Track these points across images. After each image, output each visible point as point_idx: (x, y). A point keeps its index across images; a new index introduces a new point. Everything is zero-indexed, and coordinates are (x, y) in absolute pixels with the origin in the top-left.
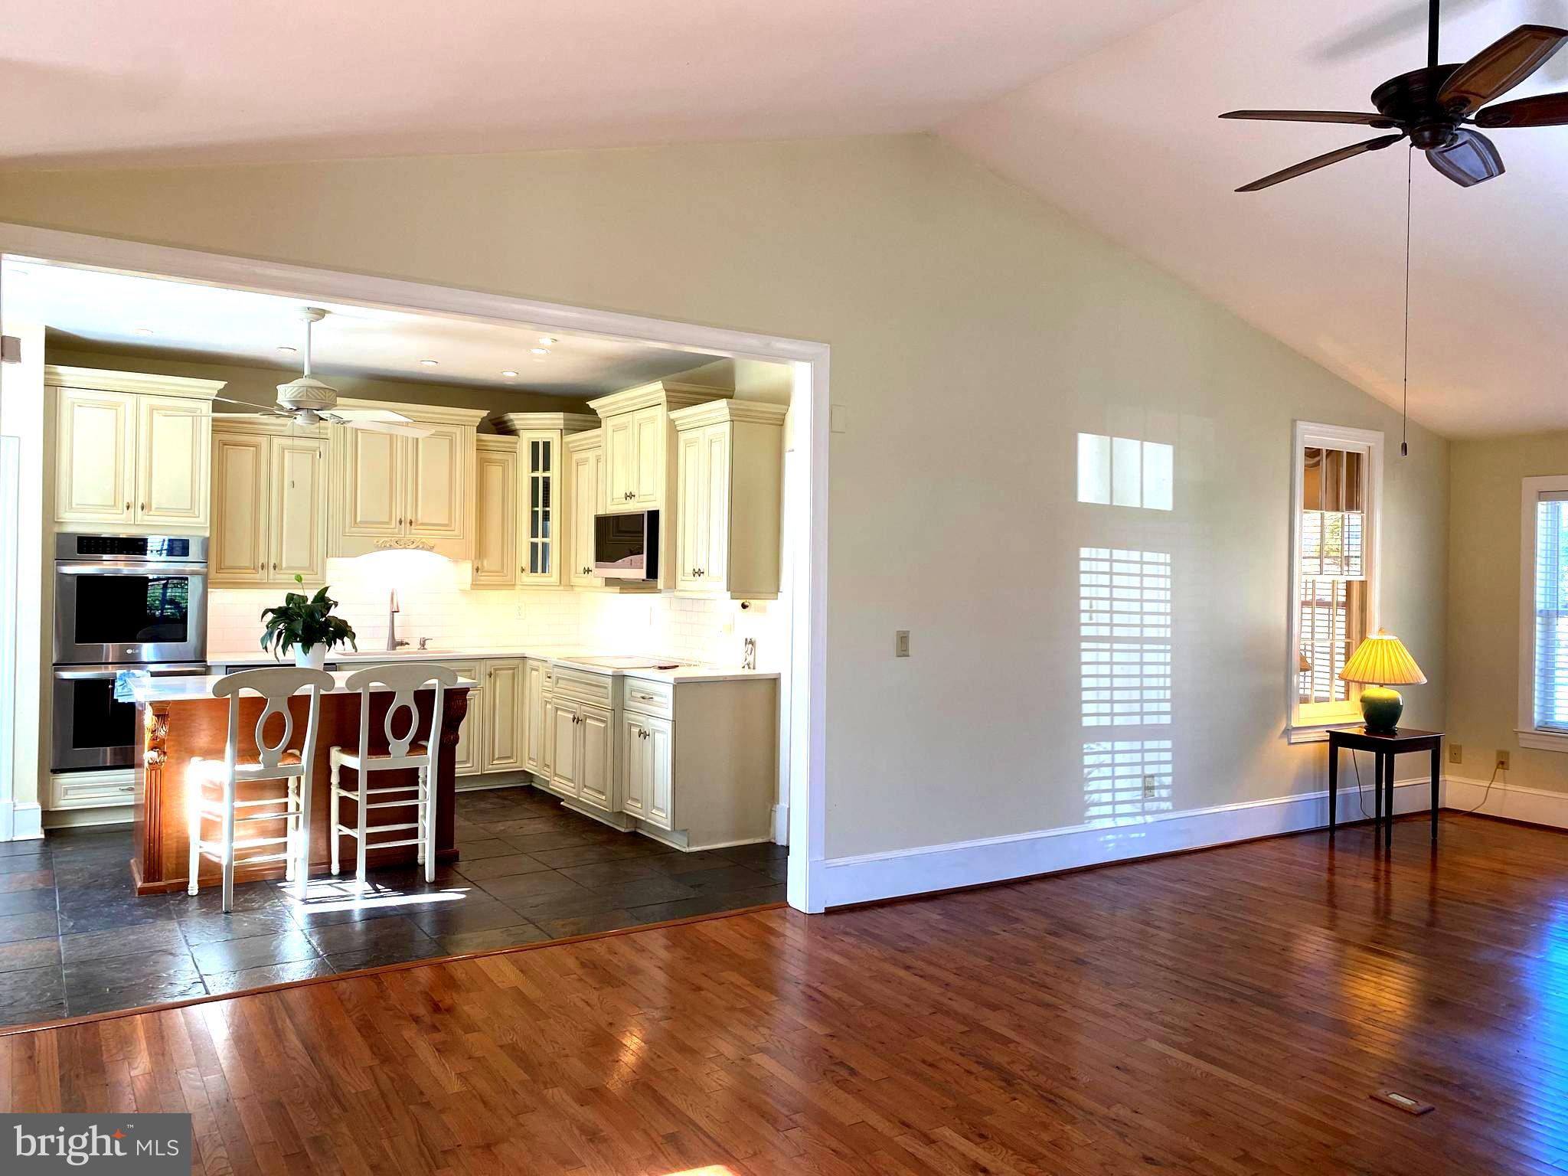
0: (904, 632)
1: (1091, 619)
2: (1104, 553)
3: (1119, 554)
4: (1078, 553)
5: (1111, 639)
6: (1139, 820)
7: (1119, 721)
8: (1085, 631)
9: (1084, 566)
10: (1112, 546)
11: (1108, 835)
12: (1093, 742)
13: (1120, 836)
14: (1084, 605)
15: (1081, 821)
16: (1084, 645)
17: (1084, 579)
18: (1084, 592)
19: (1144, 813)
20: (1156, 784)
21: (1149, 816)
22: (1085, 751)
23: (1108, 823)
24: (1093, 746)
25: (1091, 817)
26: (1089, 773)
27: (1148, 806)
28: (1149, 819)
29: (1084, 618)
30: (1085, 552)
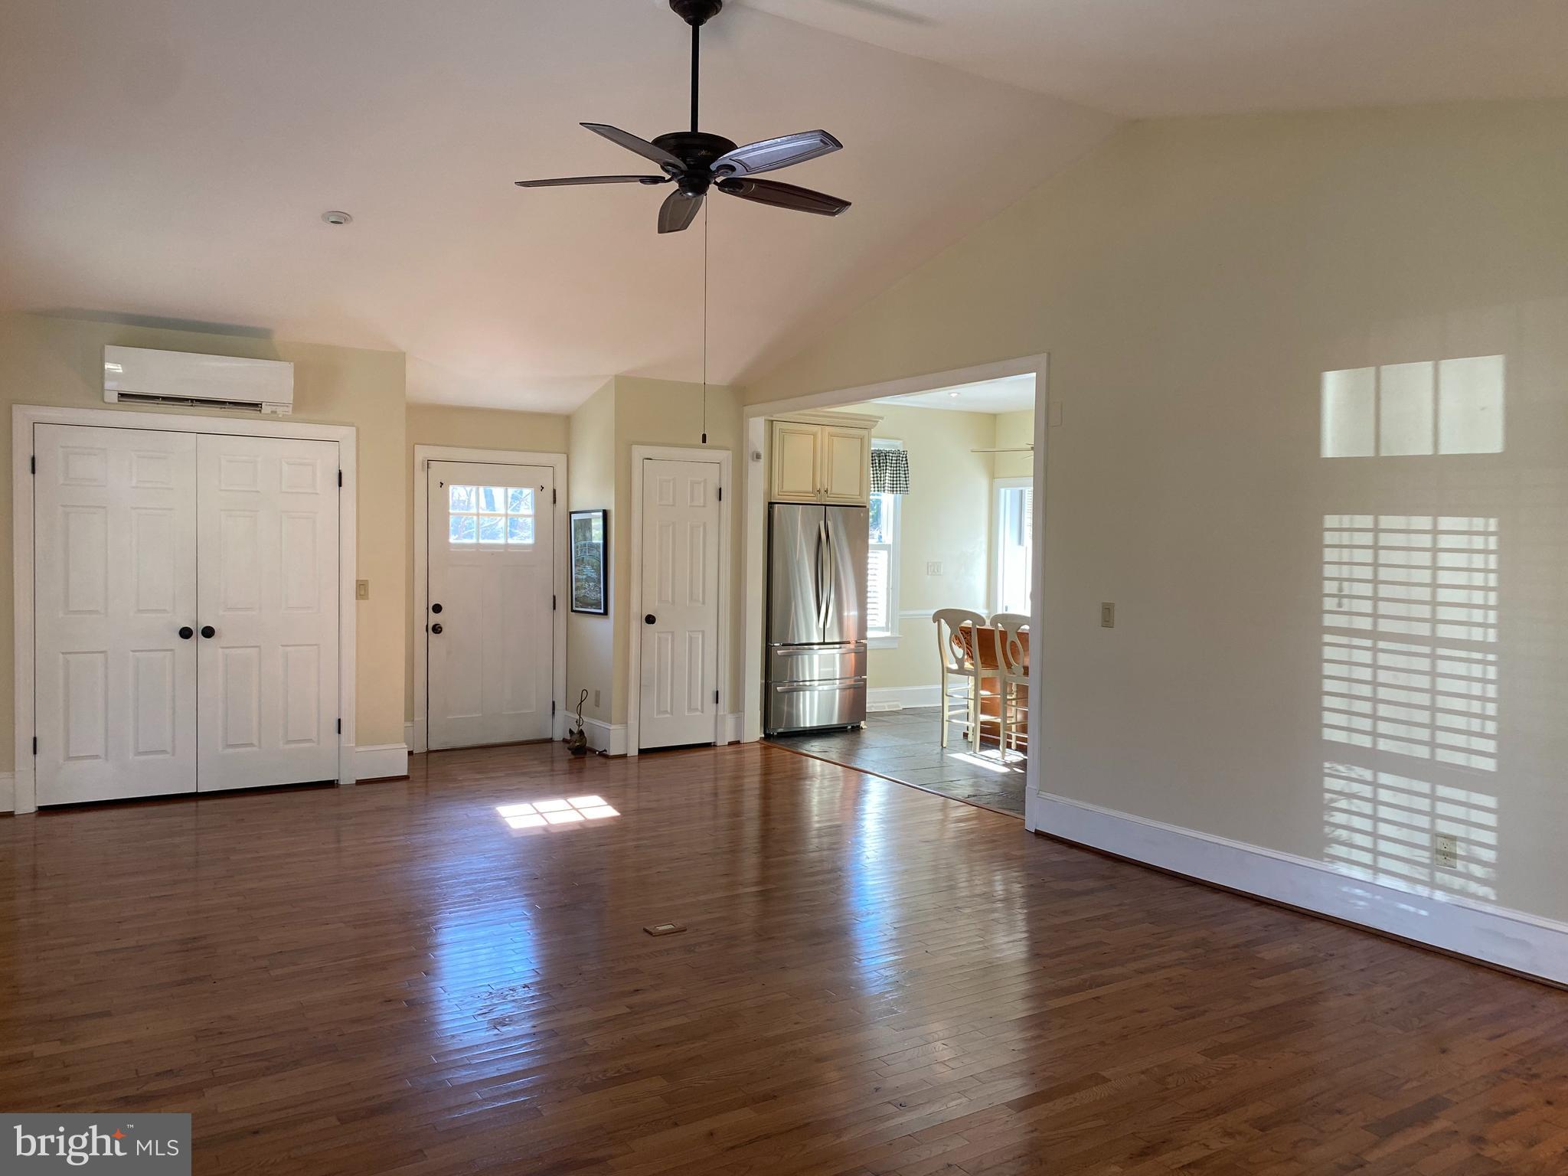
0: (1108, 604)
1: (1340, 605)
2: (1366, 521)
3: (1386, 521)
4: (1321, 522)
5: (1374, 635)
6: (1423, 891)
7: (1383, 745)
8: (1329, 620)
9: (1329, 538)
10: (1377, 511)
11: (1357, 888)
12: (1342, 763)
13: (1378, 897)
14: (1330, 587)
15: (1320, 856)
16: (1327, 638)
17: (1329, 555)
18: (1329, 571)
19: (1433, 885)
20: (1459, 852)
21: (1441, 892)
22: (1327, 771)
23: (1358, 873)
24: (1341, 768)
25: (1335, 856)
26: (1332, 800)
27: (1440, 877)
28: (1440, 896)
29: (1329, 604)
30: (1330, 521)
